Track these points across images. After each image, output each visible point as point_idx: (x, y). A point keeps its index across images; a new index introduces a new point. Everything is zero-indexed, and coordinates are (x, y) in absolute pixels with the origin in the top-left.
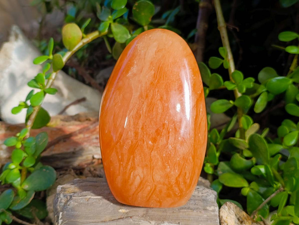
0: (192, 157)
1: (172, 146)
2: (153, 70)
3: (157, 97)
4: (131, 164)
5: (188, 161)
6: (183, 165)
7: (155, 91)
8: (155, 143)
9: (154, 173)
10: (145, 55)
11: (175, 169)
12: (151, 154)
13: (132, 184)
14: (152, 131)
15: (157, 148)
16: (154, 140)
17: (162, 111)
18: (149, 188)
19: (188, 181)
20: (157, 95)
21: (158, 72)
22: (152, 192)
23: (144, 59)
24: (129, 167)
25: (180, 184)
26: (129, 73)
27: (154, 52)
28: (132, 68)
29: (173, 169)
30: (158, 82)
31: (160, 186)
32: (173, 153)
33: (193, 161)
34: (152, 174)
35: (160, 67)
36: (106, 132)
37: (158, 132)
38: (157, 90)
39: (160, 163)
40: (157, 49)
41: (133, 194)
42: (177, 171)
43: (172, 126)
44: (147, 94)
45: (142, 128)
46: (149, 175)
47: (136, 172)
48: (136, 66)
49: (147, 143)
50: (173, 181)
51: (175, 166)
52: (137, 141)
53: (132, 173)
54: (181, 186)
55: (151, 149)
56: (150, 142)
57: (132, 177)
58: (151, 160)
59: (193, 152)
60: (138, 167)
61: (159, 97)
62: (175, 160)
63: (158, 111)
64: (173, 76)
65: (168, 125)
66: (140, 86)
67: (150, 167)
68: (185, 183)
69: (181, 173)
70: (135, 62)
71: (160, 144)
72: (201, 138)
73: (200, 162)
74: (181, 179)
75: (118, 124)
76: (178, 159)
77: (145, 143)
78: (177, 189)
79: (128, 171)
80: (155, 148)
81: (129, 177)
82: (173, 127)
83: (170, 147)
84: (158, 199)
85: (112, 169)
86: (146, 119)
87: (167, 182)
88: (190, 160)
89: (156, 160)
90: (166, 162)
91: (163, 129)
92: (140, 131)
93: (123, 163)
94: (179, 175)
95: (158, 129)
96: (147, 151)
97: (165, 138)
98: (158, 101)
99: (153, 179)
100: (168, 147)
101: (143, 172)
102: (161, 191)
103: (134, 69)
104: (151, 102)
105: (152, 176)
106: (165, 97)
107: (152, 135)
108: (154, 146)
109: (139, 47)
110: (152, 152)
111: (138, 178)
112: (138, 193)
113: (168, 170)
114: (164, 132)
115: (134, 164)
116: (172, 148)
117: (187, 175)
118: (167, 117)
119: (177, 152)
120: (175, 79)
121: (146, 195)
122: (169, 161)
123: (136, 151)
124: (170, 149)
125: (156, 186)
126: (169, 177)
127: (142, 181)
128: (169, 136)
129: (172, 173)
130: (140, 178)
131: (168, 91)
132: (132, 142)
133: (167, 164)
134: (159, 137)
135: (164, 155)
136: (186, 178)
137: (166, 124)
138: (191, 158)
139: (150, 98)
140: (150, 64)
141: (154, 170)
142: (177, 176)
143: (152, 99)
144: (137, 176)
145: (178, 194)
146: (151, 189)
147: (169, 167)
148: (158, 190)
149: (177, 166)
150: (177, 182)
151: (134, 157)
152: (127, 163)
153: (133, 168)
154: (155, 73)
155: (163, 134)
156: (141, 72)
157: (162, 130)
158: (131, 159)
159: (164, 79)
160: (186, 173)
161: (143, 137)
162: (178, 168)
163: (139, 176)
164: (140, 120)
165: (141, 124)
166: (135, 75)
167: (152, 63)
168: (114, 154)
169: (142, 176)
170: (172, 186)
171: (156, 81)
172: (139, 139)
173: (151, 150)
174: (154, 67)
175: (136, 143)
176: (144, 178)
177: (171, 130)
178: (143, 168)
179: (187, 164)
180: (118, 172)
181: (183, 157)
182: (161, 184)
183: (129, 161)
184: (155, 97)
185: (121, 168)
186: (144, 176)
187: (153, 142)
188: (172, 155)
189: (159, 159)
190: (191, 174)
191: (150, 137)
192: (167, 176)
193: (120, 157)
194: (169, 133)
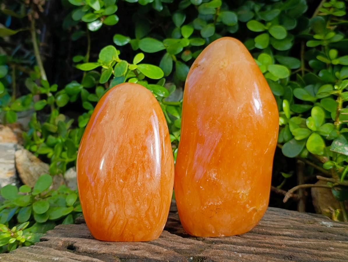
0: (160, 193)
1: (141, 183)
2: (122, 118)
3: (127, 140)
4: (105, 200)
5: (156, 196)
6: (152, 200)
7: (125, 136)
8: (126, 181)
9: (125, 208)
10: (116, 105)
11: (144, 204)
12: (122, 191)
13: (106, 219)
14: (123, 171)
15: (128, 186)
16: (125, 179)
17: (131, 153)
18: (122, 222)
19: (157, 215)
20: (127, 139)
21: (127, 119)
22: (124, 225)
23: (115, 108)
24: (103, 203)
25: (149, 217)
26: (102, 121)
27: (124, 103)
28: (104, 116)
29: (142, 204)
30: (128, 127)
31: (131, 219)
32: (142, 190)
33: (161, 196)
34: (124, 209)
35: (129, 114)
36: (82, 173)
37: (128, 172)
38: (126, 135)
39: (130, 199)
40: (126, 99)
41: (108, 229)
42: (146, 205)
43: (141, 165)
44: (118, 138)
45: (114, 168)
46: (121, 210)
47: (110, 208)
48: (108, 115)
49: (118, 181)
50: (143, 215)
51: (145, 201)
52: (110, 180)
53: (106, 208)
54: (151, 219)
55: (122, 186)
56: (121, 181)
57: (105, 212)
58: (122, 196)
59: (160, 188)
60: (111, 203)
61: (129, 141)
62: (144, 196)
63: (127, 153)
64: (140, 122)
65: (137, 165)
66: (111, 132)
67: (122, 203)
68: (154, 216)
69: (150, 207)
70: (107, 112)
71: (130, 182)
72: (167, 175)
73: (167, 197)
74: (150, 213)
75: (92, 164)
76: (147, 195)
77: (117, 181)
78: (147, 222)
79: (102, 208)
80: (126, 185)
81: (103, 213)
82: (142, 167)
83: (139, 184)
84: (131, 233)
85: (88, 207)
86: (117, 160)
87: (137, 216)
88: (157, 195)
89: (127, 196)
90: (136, 198)
91: (133, 168)
92: (112, 171)
93: (97, 200)
94: (148, 210)
95: (128, 168)
96: (118, 188)
97: (134, 176)
98: (128, 144)
99: (125, 214)
100: (137, 184)
101: (115, 207)
102: (132, 225)
103: (107, 117)
104: (122, 145)
105: (124, 211)
106: (134, 141)
107: (123, 174)
108: (124, 184)
109: (111, 98)
110: (124, 189)
111: (111, 213)
112: (112, 227)
113: (138, 205)
114: (134, 171)
115: (108, 201)
116: (141, 184)
117: (156, 209)
118: (136, 158)
119: (145, 188)
120: (143, 125)
121: (120, 229)
122: (139, 197)
123: (109, 189)
124: (139, 186)
125: (128, 220)
126: (139, 212)
127: (115, 215)
128: (138, 175)
129: (142, 207)
130: (113, 213)
131: (137, 135)
132: (105, 181)
133: (137, 200)
134: (129, 175)
135: (134, 191)
136: (155, 212)
137: (135, 163)
138: (158, 193)
139: (121, 142)
140: (120, 113)
141: (125, 205)
142: (146, 210)
143: (122, 143)
144: (110, 211)
145: (149, 227)
146: (124, 223)
147: (138, 202)
148: (129, 223)
149: (146, 201)
150: (147, 216)
151: (107, 194)
152: (101, 200)
153: (107, 204)
154: (124, 120)
155: (132, 173)
156: (112, 119)
157: (132, 170)
158: (104, 196)
159: (132, 125)
160: (154, 207)
161: (115, 175)
162: (146, 202)
163: (112, 210)
164: (112, 162)
165: (113, 164)
166: (107, 122)
167: (122, 112)
168: (89, 192)
169: (115, 211)
170: (142, 219)
171: (126, 127)
172: (111, 177)
173: (122, 188)
174: (123, 114)
175: (109, 182)
176: (116, 213)
177: (139, 169)
178: (115, 204)
179: (155, 199)
180: (93, 209)
181: (151, 193)
182: (132, 218)
183: (103, 199)
184: (125, 141)
185: (96, 205)
186: (116, 211)
187: (124, 181)
188: (141, 191)
189: (130, 195)
190: (159, 208)
191: (121, 176)
192: (138, 210)
193: (94, 195)
194: (138, 171)
